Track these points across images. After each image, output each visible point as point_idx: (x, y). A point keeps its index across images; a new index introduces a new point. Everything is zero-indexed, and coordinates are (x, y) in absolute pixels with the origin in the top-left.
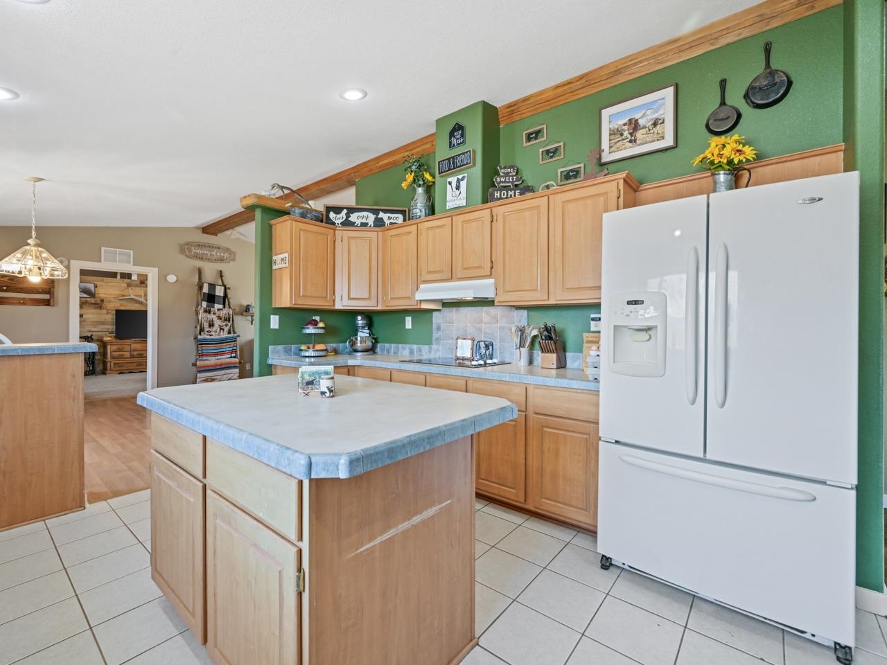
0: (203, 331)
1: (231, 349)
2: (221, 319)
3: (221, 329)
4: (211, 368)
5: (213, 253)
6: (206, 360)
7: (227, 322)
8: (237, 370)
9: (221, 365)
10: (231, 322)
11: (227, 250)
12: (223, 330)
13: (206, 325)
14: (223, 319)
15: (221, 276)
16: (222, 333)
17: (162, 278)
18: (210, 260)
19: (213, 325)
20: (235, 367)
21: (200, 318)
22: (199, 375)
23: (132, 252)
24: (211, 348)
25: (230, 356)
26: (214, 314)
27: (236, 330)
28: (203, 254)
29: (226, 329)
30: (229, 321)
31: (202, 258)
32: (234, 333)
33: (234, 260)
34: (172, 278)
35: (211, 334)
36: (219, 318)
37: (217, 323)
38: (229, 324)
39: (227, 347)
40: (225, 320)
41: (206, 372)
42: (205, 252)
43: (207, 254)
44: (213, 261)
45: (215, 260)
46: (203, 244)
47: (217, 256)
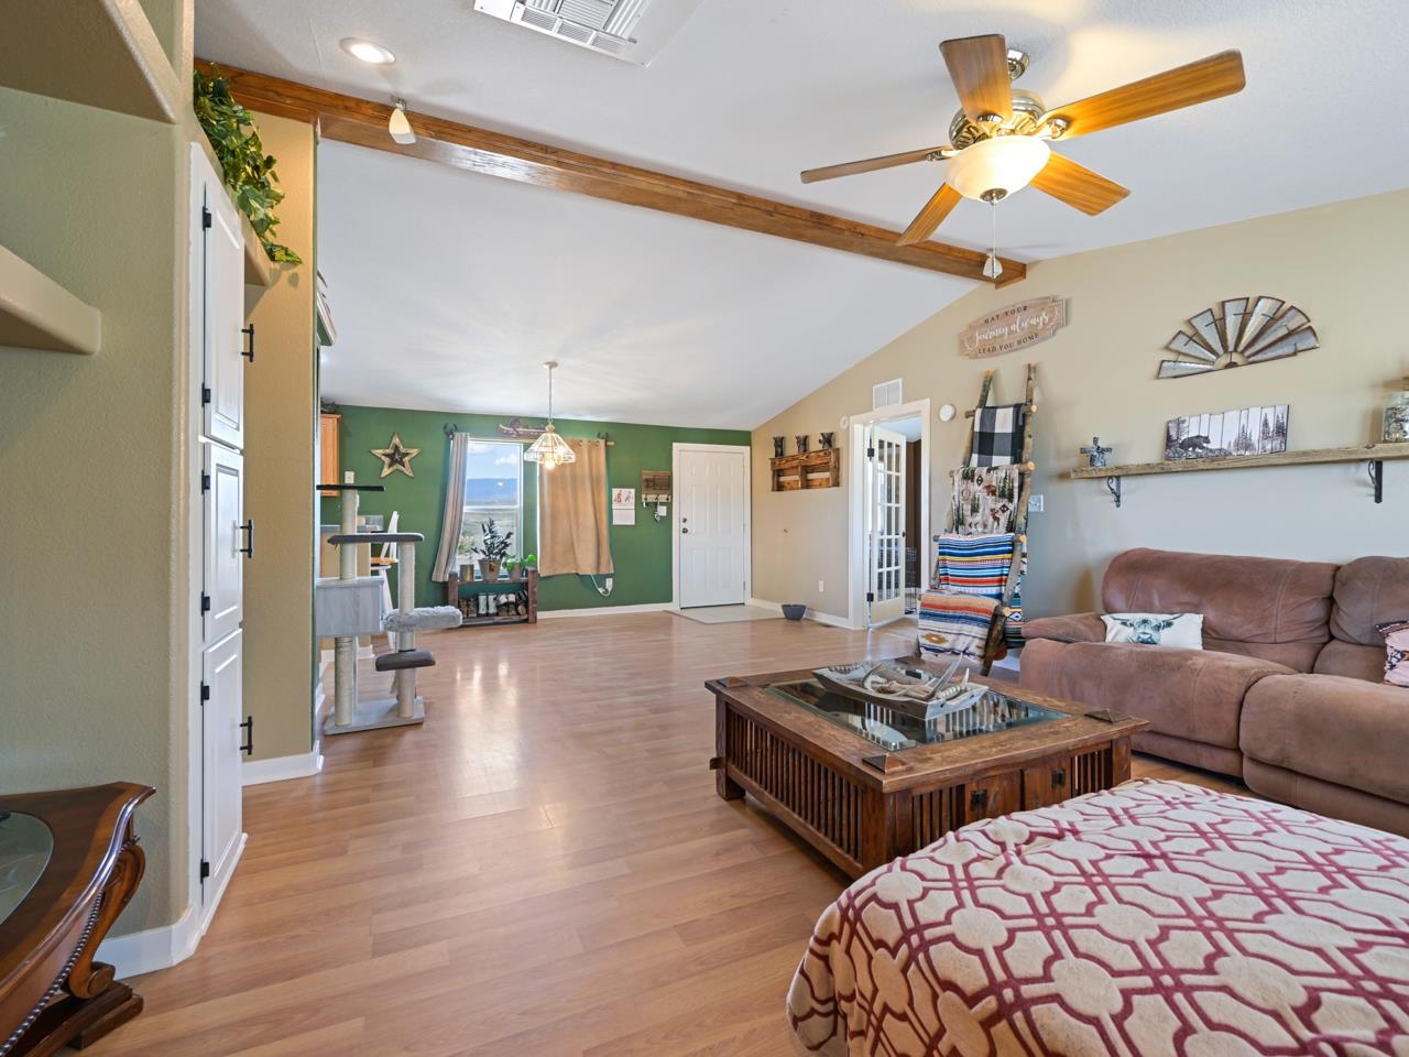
0: (962, 524)
1: (998, 572)
2: (994, 493)
3: (993, 518)
4: (938, 611)
5: (1013, 328)
7: (1005, 501)
10: (1015, 500)
11: (1047, 303)
12: (998, 520)
16: (994, 530)
17: (935, 416)
18: (1008, 348)
22: (920, 622)
25: (994, 590)
26: (981, 480)
28: (995, 337)
29: (1004, 519)
30: (1011, 500)
31: (994, 350)
32: (1015, 530)
33: (1065, 324)
35: (976, 529)
36: (991, 491)
37: (986, 502)
38: (1011, 507)
40: (1002, 495)
41: (929, 619)
42: (998, 332)
43: (1002, 336)
44: (1015, 346)
45: (1019, 342)
46: (994, 315)
47: (1022, 329)
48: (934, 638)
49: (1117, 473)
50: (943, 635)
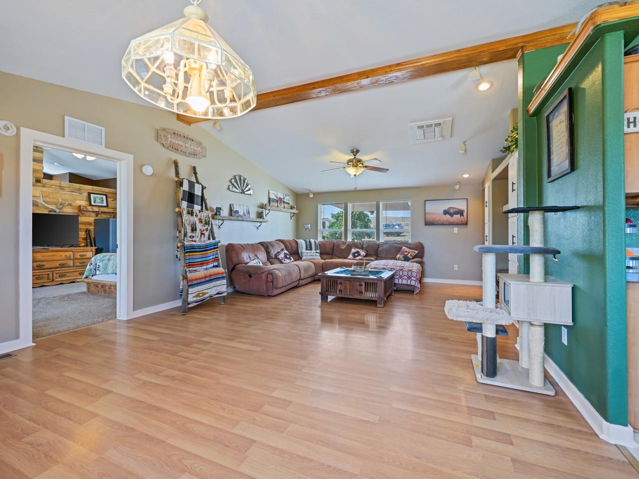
0: (186, 236)
1: (214, 256)
2: (201, 222)
3: (202, 234)
4: (202, 281)
5: (187, 145)
6: (195, 271)
7: (207, 226)
8: (225, 281)
9: (211, 276)
10: (210, 226)
11: (199, 144)
12: (204, 234)
13: (189, 229)
14: (203, 222)
15: (195, 173)
16: (203, 240)
17: (138, 168)
18: (185, 153)
19: (196, 230)
20: (223, 278)
21: (184, 221)
22: (190, 290)
23: (103, 129)
24: (197, 257)
25: (215, 265)
26: (196, 216)
27: (216, 236)
29: (207, 234)
31: (178, 150)
32: (214, 239)
33: (204, 156)
34: (148, 170)
35: (194, 239)
37: (199, 226)
38: (209, 228)
39: (211, 255)
40: (206, 224)
41: (198, 286)
42: (180, 143)
43: (182, 146)
44: (188, 154)
45: (189, 154)
46: (179, 133)
47: (191, 149)
48: (201, 295)
49: (223, 219)
50: (204, 291)
